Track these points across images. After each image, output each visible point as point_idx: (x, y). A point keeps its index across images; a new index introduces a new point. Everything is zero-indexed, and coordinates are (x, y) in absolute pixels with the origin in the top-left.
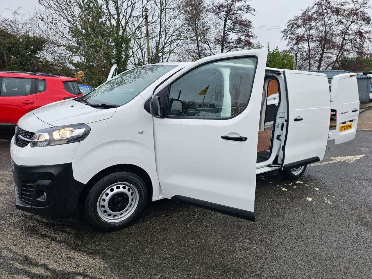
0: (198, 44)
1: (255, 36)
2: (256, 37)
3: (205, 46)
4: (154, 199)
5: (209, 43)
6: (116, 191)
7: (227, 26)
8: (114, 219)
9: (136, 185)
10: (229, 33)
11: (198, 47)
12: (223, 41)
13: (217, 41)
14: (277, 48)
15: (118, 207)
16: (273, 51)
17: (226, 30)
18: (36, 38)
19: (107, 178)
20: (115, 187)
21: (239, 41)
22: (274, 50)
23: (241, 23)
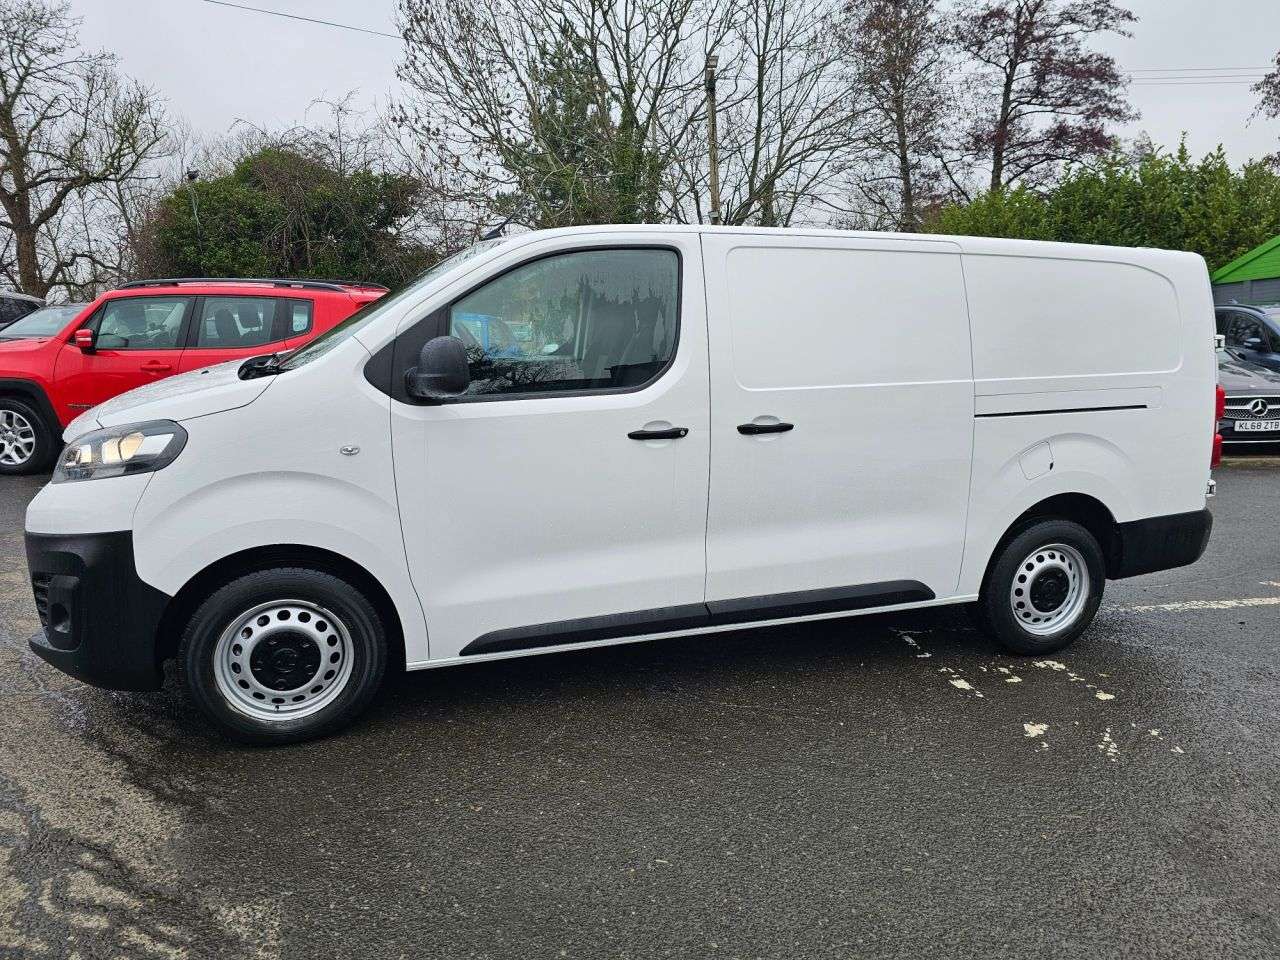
0: (903, 158)
1: (1132, 113)
2: (1137, 117)
3: (931, 163)
4: (412, 664)
5: (944, 151)
6: (276, 624)
7: (1015, 86)
8: (278, 712)
9: (343, 615)
10: (1025, 108)
11: (906, 169)
12: (998, 139)
13: (977, 143)
14: (1220, 149)
15: (281, 675)
16: (1201, 164)
17: (1014, 101)
18: (391, 177)
20: (272, 614)
21: (1060, 134)
22: (1207, 158)
23: (1069, 69)
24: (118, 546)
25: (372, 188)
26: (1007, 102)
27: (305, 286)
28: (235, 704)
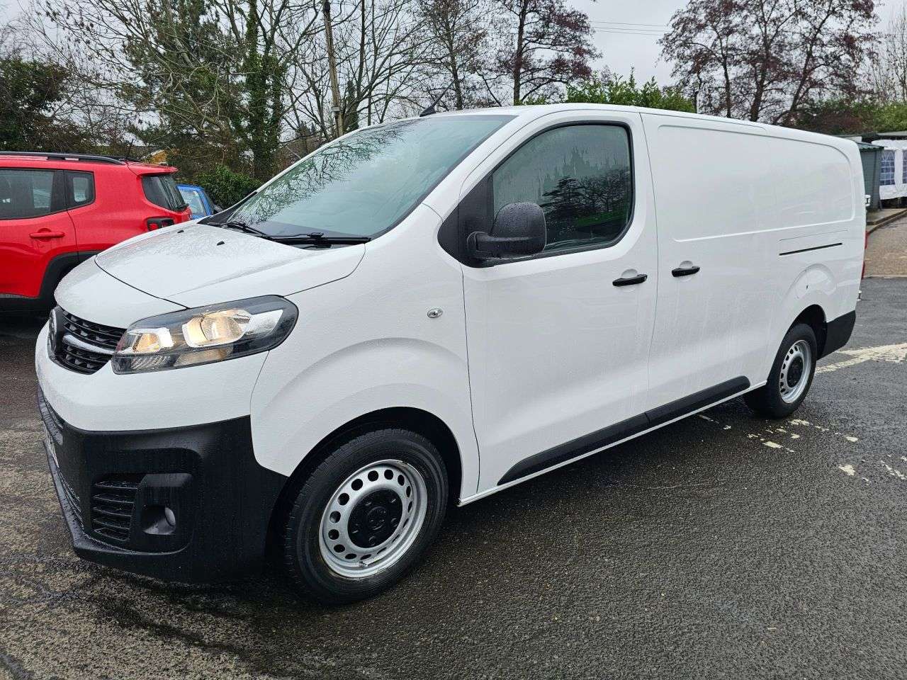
0: (455, 75)
1: (597, 53)
2: (600, 56)
3: (475, 78)
4: (466, 498)
5: (485, 72)
6: (368, 486)
7: (525, 28)
8: (362, 568)
9: (419, 465)
10: (532, 45)
11: (457, 82)
12: (517, 65)
13: (504, 66)
14: (653, 80)
15: (373, 532)
16: (643, 89)
17: (525, 39)
18: (41, 66)
19: (347, 450)
20: (364, 476)
21: (559, 65)
22: (646, 85)
23: (563, 21)
24: (237, 432)
25: (24, 74)
26: (520, 40)
27: (80, 159)
28: (334, 569)
